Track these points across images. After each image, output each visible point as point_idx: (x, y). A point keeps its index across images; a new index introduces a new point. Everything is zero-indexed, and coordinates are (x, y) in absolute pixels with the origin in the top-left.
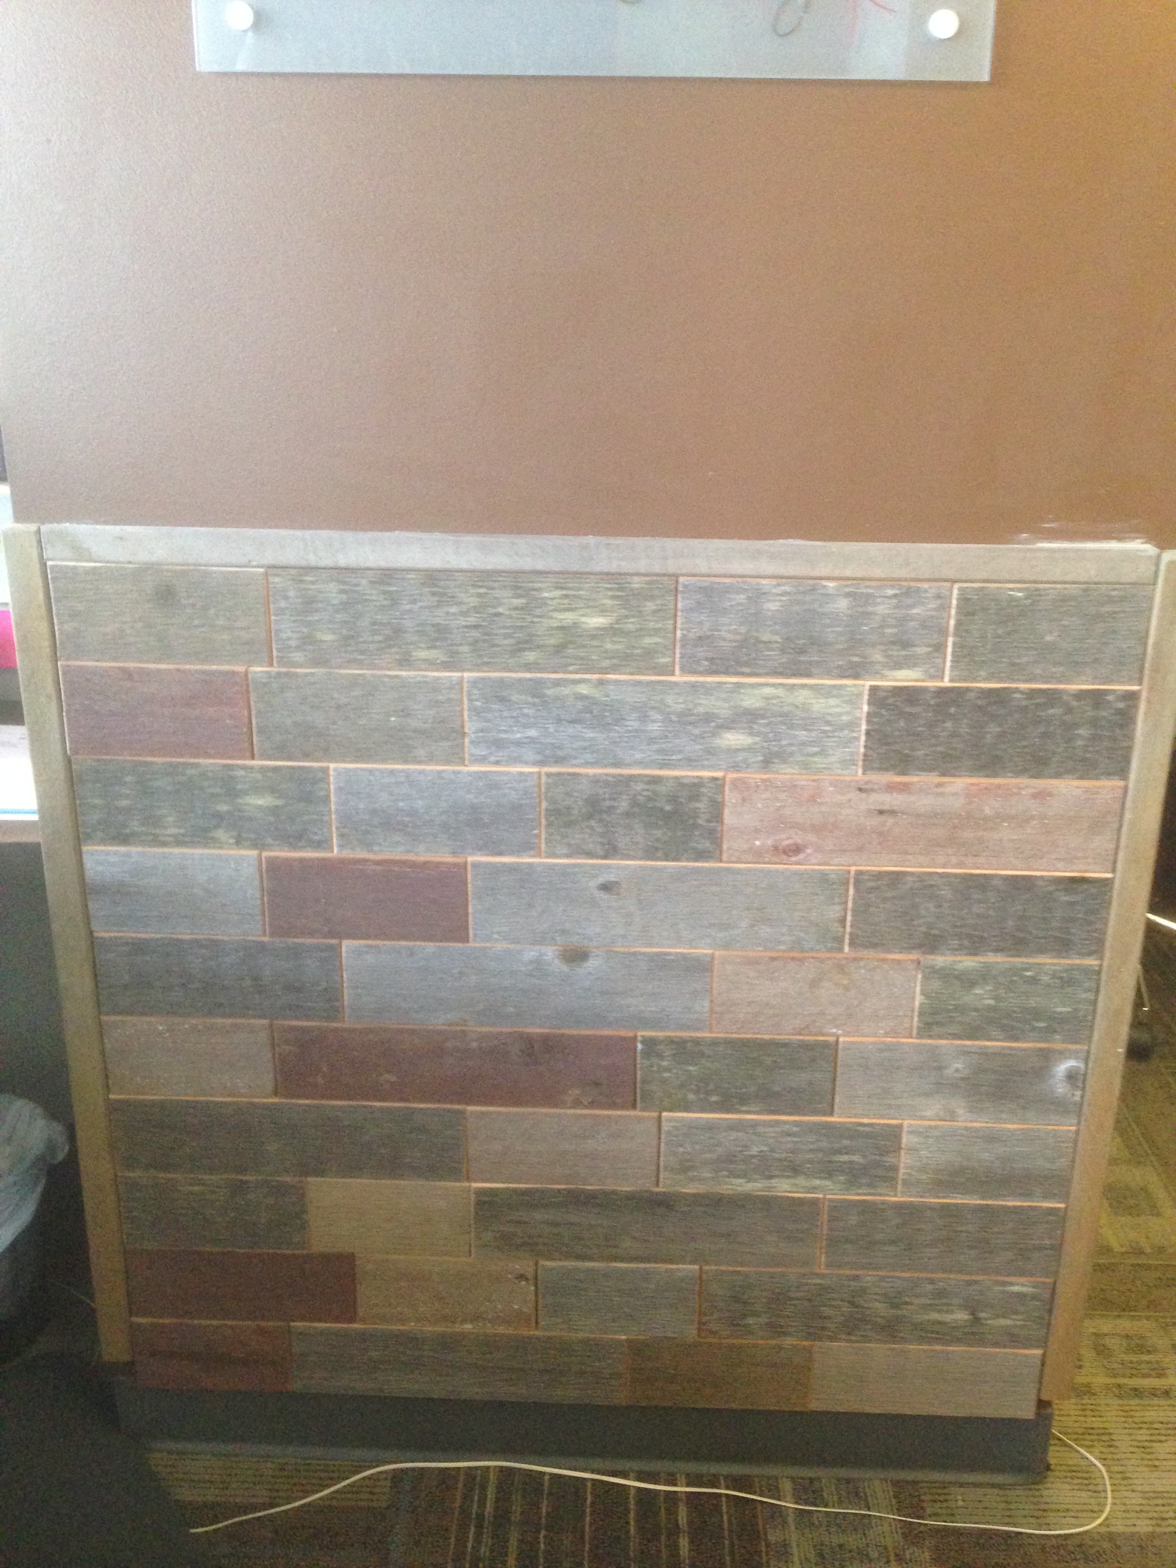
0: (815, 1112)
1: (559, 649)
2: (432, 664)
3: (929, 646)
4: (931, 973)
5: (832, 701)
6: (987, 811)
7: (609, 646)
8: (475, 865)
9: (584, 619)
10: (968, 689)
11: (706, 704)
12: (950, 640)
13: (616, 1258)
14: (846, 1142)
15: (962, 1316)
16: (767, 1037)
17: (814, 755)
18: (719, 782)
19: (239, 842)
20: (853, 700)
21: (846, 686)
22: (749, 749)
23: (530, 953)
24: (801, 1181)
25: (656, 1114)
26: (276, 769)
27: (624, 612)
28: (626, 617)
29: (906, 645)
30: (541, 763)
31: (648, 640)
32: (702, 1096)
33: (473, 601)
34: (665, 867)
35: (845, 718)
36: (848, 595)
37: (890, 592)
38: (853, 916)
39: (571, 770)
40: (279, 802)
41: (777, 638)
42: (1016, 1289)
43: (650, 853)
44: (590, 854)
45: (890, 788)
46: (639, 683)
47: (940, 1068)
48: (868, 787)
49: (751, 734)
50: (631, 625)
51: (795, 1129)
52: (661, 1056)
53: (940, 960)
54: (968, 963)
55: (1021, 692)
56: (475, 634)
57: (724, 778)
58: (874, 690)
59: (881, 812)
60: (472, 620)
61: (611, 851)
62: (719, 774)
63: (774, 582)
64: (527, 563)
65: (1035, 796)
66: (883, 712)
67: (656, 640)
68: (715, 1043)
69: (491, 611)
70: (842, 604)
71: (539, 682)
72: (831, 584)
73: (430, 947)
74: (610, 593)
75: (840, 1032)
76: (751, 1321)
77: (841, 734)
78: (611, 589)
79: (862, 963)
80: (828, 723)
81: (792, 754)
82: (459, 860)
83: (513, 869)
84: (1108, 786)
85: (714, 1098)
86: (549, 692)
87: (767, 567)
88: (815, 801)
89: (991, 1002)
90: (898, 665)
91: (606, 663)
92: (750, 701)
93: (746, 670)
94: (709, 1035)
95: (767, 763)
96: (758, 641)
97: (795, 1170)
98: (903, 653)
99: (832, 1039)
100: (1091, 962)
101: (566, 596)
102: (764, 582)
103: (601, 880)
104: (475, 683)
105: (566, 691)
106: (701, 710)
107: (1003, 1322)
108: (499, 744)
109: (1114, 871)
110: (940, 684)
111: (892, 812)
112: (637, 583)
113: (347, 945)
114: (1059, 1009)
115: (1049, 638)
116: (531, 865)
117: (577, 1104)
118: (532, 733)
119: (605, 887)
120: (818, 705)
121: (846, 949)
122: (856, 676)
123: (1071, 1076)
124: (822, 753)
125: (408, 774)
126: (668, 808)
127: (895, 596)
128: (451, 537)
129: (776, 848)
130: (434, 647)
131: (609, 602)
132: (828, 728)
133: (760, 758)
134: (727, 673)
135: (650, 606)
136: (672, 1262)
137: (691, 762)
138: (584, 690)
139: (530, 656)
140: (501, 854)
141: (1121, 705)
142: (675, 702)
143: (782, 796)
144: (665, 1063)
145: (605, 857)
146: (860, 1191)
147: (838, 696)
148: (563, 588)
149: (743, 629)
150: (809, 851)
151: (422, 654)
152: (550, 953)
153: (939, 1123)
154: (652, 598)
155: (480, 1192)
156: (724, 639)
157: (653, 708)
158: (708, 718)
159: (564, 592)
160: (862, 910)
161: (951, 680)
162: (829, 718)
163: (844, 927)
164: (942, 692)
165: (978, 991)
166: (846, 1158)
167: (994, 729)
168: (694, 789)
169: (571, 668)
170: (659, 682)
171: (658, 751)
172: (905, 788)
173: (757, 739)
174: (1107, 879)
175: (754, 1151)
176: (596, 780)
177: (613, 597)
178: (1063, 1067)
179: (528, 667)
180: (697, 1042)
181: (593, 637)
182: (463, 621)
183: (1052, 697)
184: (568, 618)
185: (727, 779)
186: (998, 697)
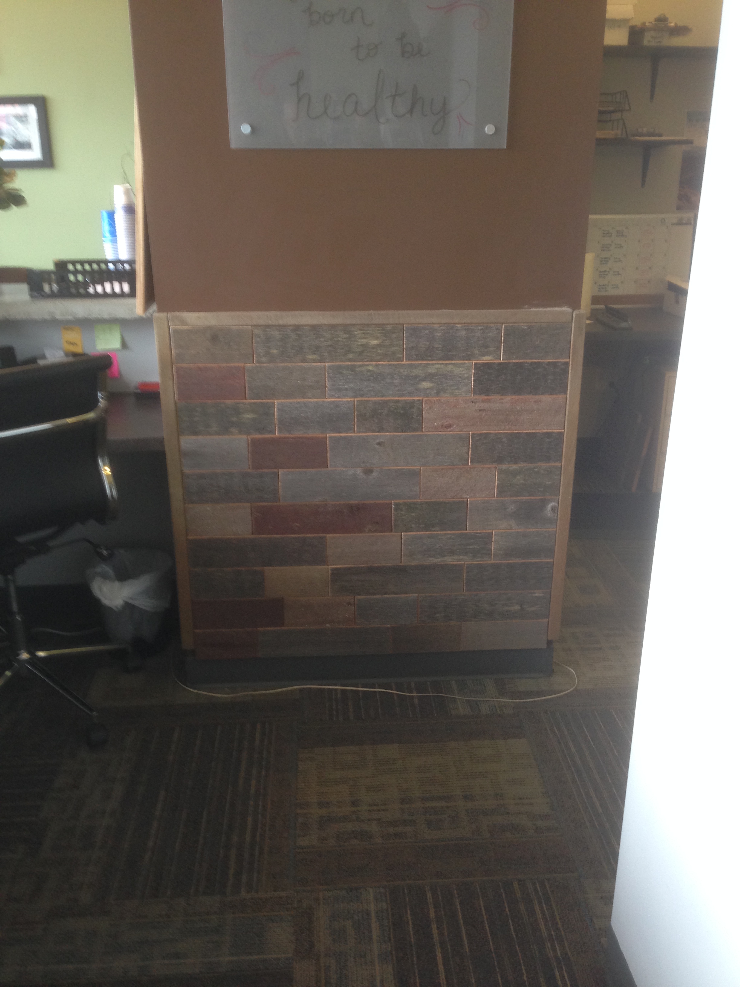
0: (460, 529)
1: (361, 353)
2: (314, 361)
3: (495, 347)
4: (501, 472)
5: (461, 369)
6: (518, 408)
7: (379, 351)
8: (330, 437)
9: (370, 341)
10: (509, 363)
11: (415, 372)
12: (502, 344)
13: (386, 593)
14: (472, 541)
15: (517, 607)
16: (441, 500)
17: (454, 390)
18: (421, 401)
19: (240, 432)
20: (469, 368)
21: (466, 363)
22: (431, 388)
23: (351, 472)
24: (456, 557)
25: (400, 534)
26: (255, 403)
27: (385, 338)
28: (386, 340)
29: (487, 347)
30: (355, 397)
31: (394, 349)
32: (417, 525)
33: (329, 336)
34: (402, 435)
35: (466, 375)
36: (465, 329)
37: (480, 328)
38: (471, 451)
39: (366, 399)
40: (255, 416)
41: (441, 346)
42: (536, 595)
43: (396, 430)
44: (374, 431)
45: (483, 401)
46: (390, 365)
47: (505, 509)
48: (475, 401)
49: (432, 383)
50: (387, 343)
51: (453, 536)
52: (402, 510)
53: (504, 467)
54: (515, 467)
55: (528, 363)
56: (330, 348)
58: (475, 364)
59: (480, 410)
60: (329, 343)
61: (381, 430)
62: (421, 398)
63: (438, 325)
64: (349, 322)
65: (535, 402)
66: (480, 372)
67: (397, 348)
68: (422, 504)
69: (336, 339)
70: (463, 333)
71: (355, 366)
72: (459, 326)
73: (313, 471)
74: (379, 331)
75: (468, 497)
76: (438, 615)
77: (464, 381)
78: (379, 330)
79: (475, 469)
80: (460, 377)
81: (447, 389)
82: (324, 435)
83: (345, 438)
84: (561, 397)
85: (422, 526)
86: (357, 369)
87: (435, 320)
88: (456, 407)
89: (523, 482)
90: (484, 355)
91: (378, 358)
92: (431, 370)
93: (430, 358)
94: (420, 500)
95: (438, 393)
96: (433, 347)
97: (453, 553)
98: (486, 350)
99: (465, 500)
100: (557, 464)
101: (364, 333)
102: (435, 325)
103: (378, 441)
104: (329, 367)
105: (364, 369)
106: (413, 374)
107: (533, 609)
108: (339, 390)
109: (564, 429)
110: (499, 361)
111: (484, 410)
112: (389, 327)
113: (281, 472)
114: (547, 483)
115: (536, 343)
116: (351, 436)
117: (370, 531)
118: (351, 385)
119: (379, 444)
120: (457, 371)
121: (470, 464)
122: (469, 360)
123: (553, 509)
124: (458, 389)
125: (304, 403)
126: (402, 412)
127: (482, 329)
128: (321, 313)
129: (442, 426)
130: (315, 354)
131: (379, 335)
132: (460, 379)
133: (435, 392)
134: (423, 360)
135: (394, 336)
136: (407, 594)
137: (411, 394)
138: (370, 368)
139: (350, 356)
140: (340, 432)
141: (563, 367)
142: (404, 372)
143: (444, 406)
144: (403, 513)
145: (378, 432)
146: (478, 560)
147: (463, 367)
148: (362, 330)
149: (428, 343)
150: (454, 426)
151: (310, 357)
152: (359, 471)
153: (506, 531)
154: (394, 333)
155: (332, 570)
156: (421, 347)
157: (395, 374)
158: (416, 377)
159: (362, 331)
160: (475, 447)
161: (503, 360)
162: (460, 375)
163: (469, 456)
164: (500, 364)
165: (518, 478)
166: (471, 547)
167: (519, 377)
168: (412, 404)
169: (365, 360)
170: (398, 364)
171: (398, 390)
172: (488, 401)
173: (434, 384)
174: (562, 432)
175: (438, 546)
176: (375, 403)
177: (380, 333)
178: (550, 506)
179: (350, 360)
180: (415, 503)
181: (373, 348)
182: (325, 344)
183: (539, 365)
184: (364, 341)
185: (424, 401)
186: (520, 365)
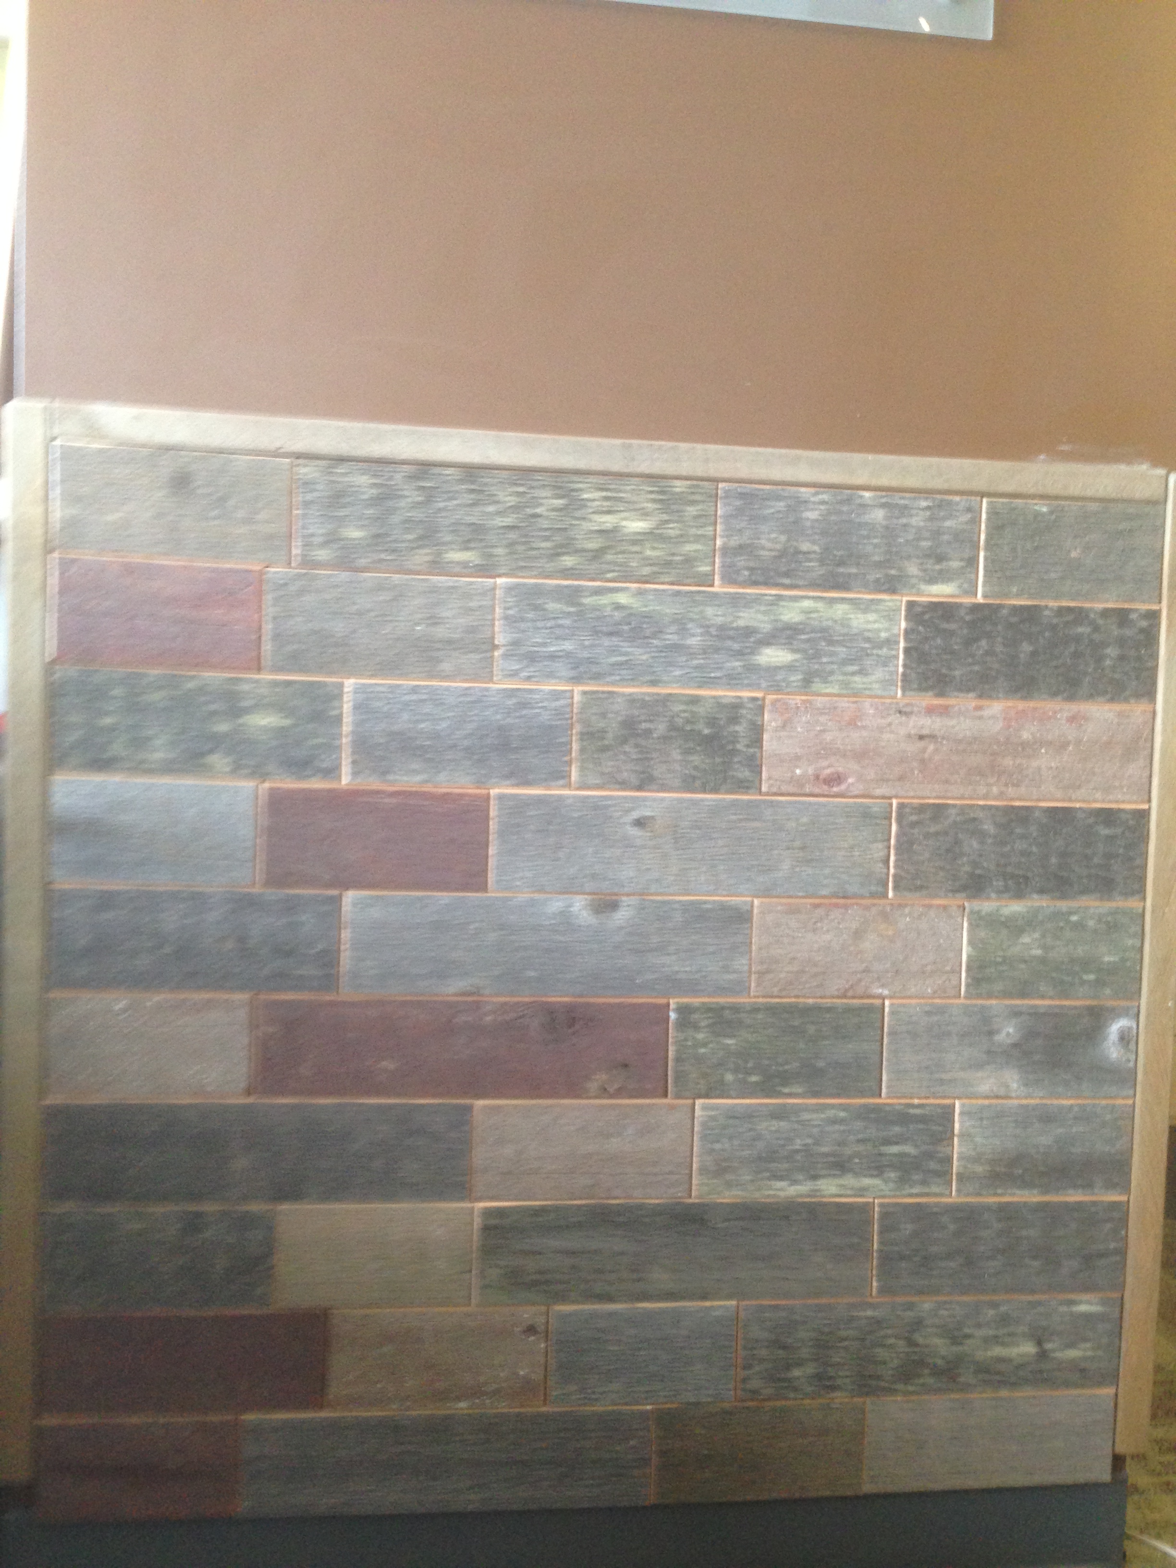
0: (862, 1094)
1: (597, 555)
2: (466, 569)
3: (962, 560)
4: (978, 921)
5: (872, 617)
6: (1026, 735)
7: (649, 553)
8: (501, 797)
9: (624, 523)
10: (1000, 607)
11: (747, 618)
12: (982, 554)
13: (645, 1297)
14: (897, 1129)
15: (1028, 1349)
16: (811, 1001)
17: (853, 674)
18: (760, 703)
19: (236, 770)
20: (890, 616)
21: (884, 601)
22: (790, 668)
23: (556, 904)
24: (850, 1180)
25: (690, 1101)
26: (289, 683)
27: (665, 517)
28: (667, 522)
29: (940, 559)
30: (576, 680)
31: (689, 548)
32: (740, 1076)
33: (512, 500)
34: (702, 800)
35: (883, 635)
36: (883, 506)
37: (924, 504)
38: (896, 854)
39: (606, 689)
40: (287, 722)
41: (816, 548)
42: (1083, 1308)
43: (688, 784)
44: (623, 785)
45: (930, 711)
46: (678, 593)
47: (991, 1033)
48: (908, 709)
49: (794, 651)
50: (673, 530)
51: (842, 1114)
52: (696, 1027)
53: (987, 906)
54: (1015, 907)
55: (1051, 609)
56: (512, 536)
57: (764, 699)
58: (911, 605)
59: (921, 737)
60: (509, 521)
61: (645, 782)
62: (759, 695)
63: (812, 490)
64: (567, 461)
65: (1072, 719)
66: (920, 628)
67: (699, 547)
68: (755, 1009)
69: (529, 511)
70: (878, 515)
71: (578, 590)
72: (867, 494)
73: (444, 897)
74: (653, 496)
75: (886, 992)
76: (796, 1373)
77: (880, 652)
78: (652, 492)
79: (907, 910)
80: (868, 640)
81: (832, 673)
82: (484, 792)
83: (540, 801)
84: (1137, 710)
85: (754, 1079)
86: (586, 601)
87: (804, 474)
88: (855, 724)
89: (1039, 952)
90: (932, 581)
91: (646, 570)
92: (791, 614)
93: (787, 581)
94: (747, 1000)
95: (807, 682)
96: (797, 552)
97: (840, 1166)
98: (938, 567)
99: (877, 1002)
100: (1133, 903)
101: (607, 499)
102: (803, 490)
103: (635, 815)
104: (510, 589)
105: (604, 600)
106: (741, 623)
107: (1073, 1354)
108: (532, 658)
109: (1149, 801)
110: (973, 600)
111: (932, 737)
112: (679, 486)
113: (350, 897)
114: (1107, 959)
115: (1074, 554)
116: (560, 798)
117: (604, 1092)
118: (568, 646)
119: (640, 823)
120: (860, 621)
121: (891, 894)
122: (893, 591)
123: (1125, 1038)
124: (861, 672)
125: (432, 691)
126: (706, 731)
127: (928, 508)
128: (493, 433)
129: (817, 777)
130: (467, 549)
131: (650, 506)
132: (867, 645)
133: (800, 677)
134: (766, 584)
135: (692, 510)
136: (704, 1297)
137: (732, 680)
138: (622, 599)
139: (568, 561)
140: (527, 783)
141: (1144, 624)
142: (714, 614)
143: (823, 719)
144: (700, 1036)
145: (639, 788)
146: (915, 1191)
147: (876, 611)
148: (602, 490)
149: (783, 538)
150: (850, 780)
151: (456, 556)
152: (579, 906)
153: (994, 1101)
154: (693, 503)
155: (488, 1213)
156: (763, 548)
157: (692, 620)
158: (748, 632)
159: (604, 494)
160: (905, 846)
161: (985, 596)
162: (867, 634)
163: (888, 868)
164: (976, 608)
165: (1026, 939)
166: (894, 1149)
167: (1026, 648)
168: (734, 710)
169: (609, 575)
170: (699, 592)
171: (697, 667)
172: (945, 711)
173: (797, 656)
174: (1144, 810)
175: (798, 1144)
176: (632, 700)
177: (654, 501)
178: (1115, 1028)
179: (566, 573)
180: (735, 1009)
181: (635, 542)
182: (500, 521)
183: (1079, 615)
184: (608, 521)
185: (767, 702)
186: (1030, 614)
